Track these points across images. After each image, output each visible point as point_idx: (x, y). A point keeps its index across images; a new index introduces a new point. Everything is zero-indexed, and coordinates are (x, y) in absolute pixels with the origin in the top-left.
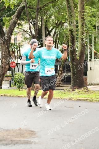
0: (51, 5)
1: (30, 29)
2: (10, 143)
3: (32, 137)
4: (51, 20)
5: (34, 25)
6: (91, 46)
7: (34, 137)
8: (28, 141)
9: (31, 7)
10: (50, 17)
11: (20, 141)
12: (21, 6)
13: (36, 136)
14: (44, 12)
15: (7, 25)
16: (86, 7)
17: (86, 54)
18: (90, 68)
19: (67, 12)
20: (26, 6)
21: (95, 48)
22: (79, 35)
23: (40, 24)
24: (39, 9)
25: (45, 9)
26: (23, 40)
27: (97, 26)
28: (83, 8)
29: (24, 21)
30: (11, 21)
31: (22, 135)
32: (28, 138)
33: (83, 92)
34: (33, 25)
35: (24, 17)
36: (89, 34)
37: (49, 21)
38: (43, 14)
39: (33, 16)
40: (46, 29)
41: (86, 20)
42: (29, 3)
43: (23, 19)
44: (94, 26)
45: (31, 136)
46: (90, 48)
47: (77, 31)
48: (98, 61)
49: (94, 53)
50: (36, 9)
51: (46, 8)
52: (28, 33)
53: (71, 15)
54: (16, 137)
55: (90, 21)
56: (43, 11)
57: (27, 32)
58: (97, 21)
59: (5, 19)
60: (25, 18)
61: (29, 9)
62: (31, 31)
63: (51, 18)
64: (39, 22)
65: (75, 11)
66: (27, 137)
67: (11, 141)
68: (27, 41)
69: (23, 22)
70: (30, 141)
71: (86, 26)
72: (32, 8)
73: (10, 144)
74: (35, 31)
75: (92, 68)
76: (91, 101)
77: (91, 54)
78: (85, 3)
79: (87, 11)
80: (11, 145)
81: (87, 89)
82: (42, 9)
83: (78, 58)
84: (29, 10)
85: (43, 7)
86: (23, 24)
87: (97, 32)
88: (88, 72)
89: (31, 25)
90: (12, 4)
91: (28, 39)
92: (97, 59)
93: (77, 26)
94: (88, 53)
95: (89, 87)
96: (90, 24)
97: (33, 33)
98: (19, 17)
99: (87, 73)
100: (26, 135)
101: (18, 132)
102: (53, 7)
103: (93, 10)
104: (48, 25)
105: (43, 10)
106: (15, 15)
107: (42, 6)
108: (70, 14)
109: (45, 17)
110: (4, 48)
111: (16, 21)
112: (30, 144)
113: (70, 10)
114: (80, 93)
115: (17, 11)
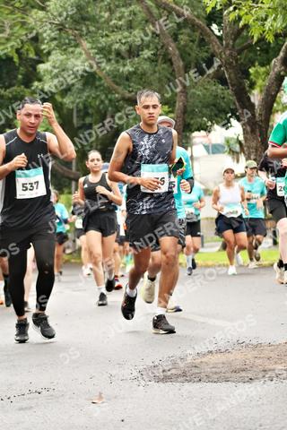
2: (260, 376)
15: (261, 86)
54: (276, 363)
59: (257, 72)
73: (259, 379)
80: (261, 382)
90: (270, 30)
106: (279, 57)
110: (254, 144)
111: (282, 73)
115: (284, 47)
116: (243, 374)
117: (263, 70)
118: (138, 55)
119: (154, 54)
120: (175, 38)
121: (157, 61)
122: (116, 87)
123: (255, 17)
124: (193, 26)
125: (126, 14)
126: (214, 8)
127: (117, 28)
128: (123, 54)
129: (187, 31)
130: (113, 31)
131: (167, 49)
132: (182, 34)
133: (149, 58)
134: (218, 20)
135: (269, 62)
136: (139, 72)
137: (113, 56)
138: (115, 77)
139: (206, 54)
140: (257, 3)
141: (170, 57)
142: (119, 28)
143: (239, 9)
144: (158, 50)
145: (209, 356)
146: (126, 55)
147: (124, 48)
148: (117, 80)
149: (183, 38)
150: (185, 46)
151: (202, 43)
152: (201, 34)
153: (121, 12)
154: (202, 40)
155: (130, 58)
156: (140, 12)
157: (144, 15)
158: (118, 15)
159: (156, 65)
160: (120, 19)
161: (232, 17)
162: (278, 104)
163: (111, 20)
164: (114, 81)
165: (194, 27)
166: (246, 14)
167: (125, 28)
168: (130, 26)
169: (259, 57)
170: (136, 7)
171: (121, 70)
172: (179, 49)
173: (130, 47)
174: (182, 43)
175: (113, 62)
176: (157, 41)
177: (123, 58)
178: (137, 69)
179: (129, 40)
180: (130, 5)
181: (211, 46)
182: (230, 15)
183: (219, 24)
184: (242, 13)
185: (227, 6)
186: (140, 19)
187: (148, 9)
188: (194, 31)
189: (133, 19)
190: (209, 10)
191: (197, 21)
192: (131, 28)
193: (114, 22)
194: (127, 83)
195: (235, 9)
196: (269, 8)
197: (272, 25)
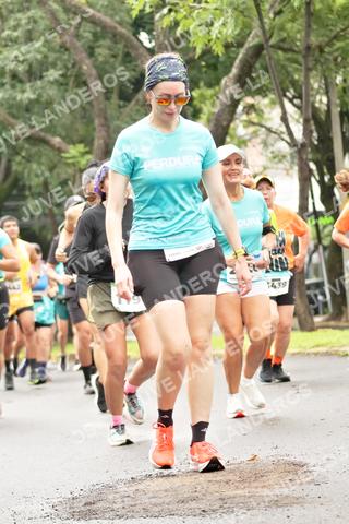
1: (284, 119)
2: (216, 506)
9: (288, 46)
12: (251, 42)
14: (335, 59)
15: (208, 115)
20: (268, 43)
23: (321, 101)
24: (317, 53)
25: (337, 50)
26: (269, 165)
29: (266, 96)
31: (260, 479)
38: (332, 66)
39: (296, 77)
42: (276, 31)
43: (262, 92)
51: (339, 44)
52: (283, 136)
54: (237, 488)
56: (331, 58)
57: (279, 134)
59: (202, 95)
60: (270, 86)
61: (280, 53)
62: (287, 127)
64: (318, 98)
68: (281, 166)
69: (262, 102)
72: (290, 50)
84: (282, 58)
85: (329, 44)
86: (262, 108)
90: (218, 38)
91: (284, 157)
97: (299, 134)
105: (329, 53)
106: (231, 75)
107: (326, 40)
109: (339, 79)
115: (237, 62)
116: (193, 504)
117: (210, 92)
118: (41, 77)
119: (62, 76)
120: (91, 52)
121: (67, 84)
122: (12, 120)
123: (197, 23)
124: (114, 36)
125: (24, 22)
126: (142, 11)
127: (11, 41)
128: (20, 76)
129: (107, 42)
130: (6, 46)
131: (80, 68)
132: (99, 47)
133: (56, 81)
134: (148, 27)
135: (218, 82)
136: (43, 100)
137: (7, 79)
138: (11, 107)
139: (133, 73)
140: (200, 3)
141: (84, 78)
142: (15, 41)
143: (176, 11)
144: (67, 69)
145: (148, 482)
146: (24, 78)
147: (21, 68)
148: (15, 111)
149: (102, 52)
150: (106, 62)
151: (128, 59)
152: (126, 46)
153: (16, 19)
154: (127, 55)
155: (30, 81)
156: (41, 18)
157: (48, 23)
158: (12, 23)
159: (66, 90)
160: (15, 28)
161: (166, 22)
162: (232, 137)
163: (3, 31)
164: (9, 114)
165: (116, 37)
166: (186, 17)
167: (23, 40)
168: (29, 38)
169: (204, 75)
170: (36, 12)
171: (18, 98)
172: (96, 67)
173: (30, 66)
174: (101, 59)
175: (7, 87)
176: (66, 57)
177: (21, 81)
178: (40, 96)
179: (29, 56)
180: (28, 9)
181: (139, 62)
182: (163, 20)
183: (149, 32)
184: (179, 17)
185: (159, 7)
186: (42, 28)
187: (53, 14)
188: (116, 43)
189: (33, 29)
190: (135, 14)
191: (120, 29)
192: (31, 40)
193: (7, 32)
194: (28, 115)
195: (170, 11)
196: (216, 9)
197: (220, 32)
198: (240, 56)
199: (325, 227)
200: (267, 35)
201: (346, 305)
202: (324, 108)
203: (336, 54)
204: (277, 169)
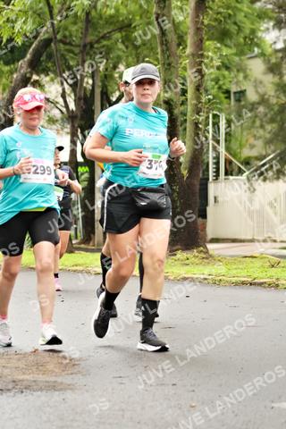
0: (118, 35)
1: (63, 96)
2: (10, 387)
3: (66, 372)
4: (117, 75)
5: (74, 86)
6: (218, 142)
7: (72, 374)
8: (55, 382)
9: (68, 41)
10: (115, 67)
11: (35, 381)
12: (43, 36)
13: (75, 371)
15: (4, 85)
16: (207, 43)
17: (206, 161)
18: (215, 198)
19: (159, 56)
20: (56, 38)
21: (228, 149)
22: (189, 114)
23: (87, 83)
24: (88, 47)
25: (104, 46)
27: (235, 93)
28: (199, 45)
29: (47, 75)
30: (15, 76)
31: (41, 368)
32: (56, 376)
33: (196, 260)
34: (71, 86)
35: (50, 65)
36: (215, 112)
37: (112, 77)
39: (71, 63)
40: (105, 97)
41: (206, 78)
42: (61, 30)
43: (46, 71)
44: (228, 92)
45: (63, 371)
46: (214, 148)
47: (183, 103)
48: (234, 182)
49: (226, 160)
50: (79, 46)
51: (105, 43)
52: (58, 106)
53: (169, 64)
54: (24, 374)
55: (217, 80)
57: (55, 103)
58: (235, 80)
60: (52, 68)
61: (62, 45)
62: (65, 102)
63: (117, 70)
64: (86, 80)
65: (178, 52)
66: (53, 372)
67: (14, 381)
68: (54, 127)
69: (45, 79)
70: (62, 383)
71: (206, 91)
72: (70, 44)
73: (9, 390)
74: (75, 101)
75: (219, 199)
76: (217, 283)
77: (217, 164)
78: (206, 34)
79: (210, 54)
80: (12, 394)
81: (207, 252)
82: (96, 46)
83: (185, 173)
84: (62, 49)
85: (98, 42)
86: (44, 83)
87: (233, 108)
88: (210, 210)
89: (66, 86)
90: (19, 32)
91: (57, 121)
92: (232, 175)
93: (184, 92)
94: (211, 161)
95: (210, 246)
96: (216, 86)
97: (72, 106)
98: (35, 65)
99: (205, 211)
100: (50, 367)
101: (32, 358)
102: (123, 42)
103: (225, 51)
104: (109, 88)
105: (97, 48)
106: (26, 59)
107: (96, 39)
108: (167, 62)
109: (102, 68)
111: (28, 75)
112: (61, 390)
113: (167, 50)
114: (187, 262)
115: (31, 50)
117: (7, 68)
123: (5, 19)
135: (14, 62)
140: (8, 5)
169: (4, 56)
196: (20, 11)
197: (21, 28)
198: (34, 46)
199: (82, 174)
200: (55, 32)
201: (94, 233)
202: (89, 87)
203: (102, 50)
204: (51, 129)
